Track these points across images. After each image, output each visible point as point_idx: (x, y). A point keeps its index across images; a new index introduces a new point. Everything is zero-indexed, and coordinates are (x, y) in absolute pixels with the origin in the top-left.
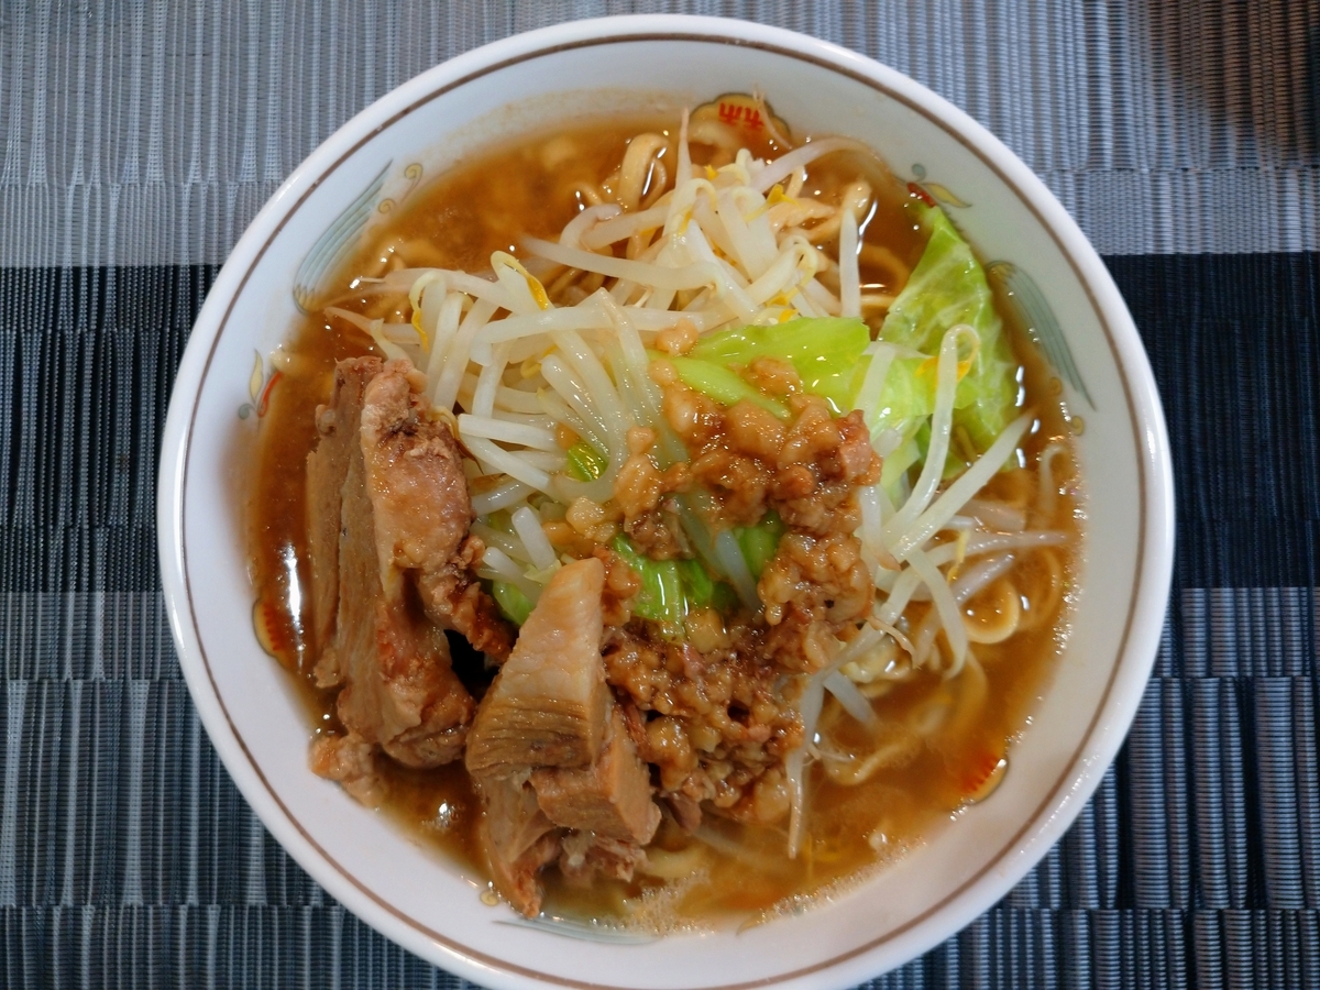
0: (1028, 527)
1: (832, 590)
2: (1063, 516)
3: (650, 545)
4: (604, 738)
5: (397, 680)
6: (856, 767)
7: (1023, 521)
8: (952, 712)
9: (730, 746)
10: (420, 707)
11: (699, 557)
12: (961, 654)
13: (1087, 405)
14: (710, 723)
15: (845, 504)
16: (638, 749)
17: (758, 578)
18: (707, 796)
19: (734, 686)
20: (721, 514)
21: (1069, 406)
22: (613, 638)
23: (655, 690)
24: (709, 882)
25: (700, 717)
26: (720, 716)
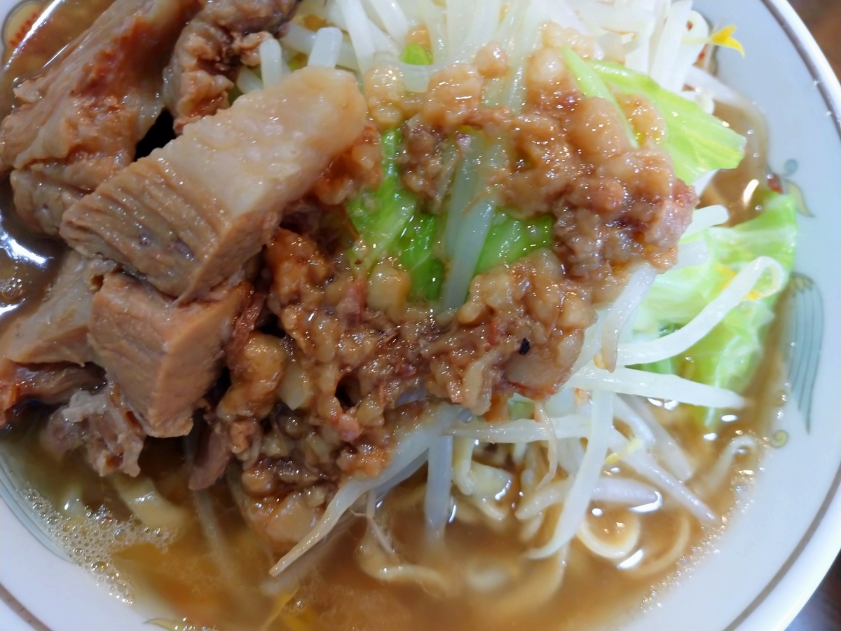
0: (688, 484)
1: (541, 334)
2: (721, 499)
3: (414, 162)
4: (213, 289)
5: (84, 100)
6: (389, 562)
7: (689, 474)
8: (509, 588)
9: (312, 420)
10: (78, 141)
11: (442, 216)
12: (558, 544)
13: (803, 426)
14: (315, 377)
15: (619, 265)
16: (231, 339)
17: (481, 271)
18: (245, 457)
19: (368, 359)
20: (503, 181)
21: (786, 417)
22: (304, 216)
23: (296, 298)
24: (166, 551)
25: (313, 360)
26: (330, 377)
